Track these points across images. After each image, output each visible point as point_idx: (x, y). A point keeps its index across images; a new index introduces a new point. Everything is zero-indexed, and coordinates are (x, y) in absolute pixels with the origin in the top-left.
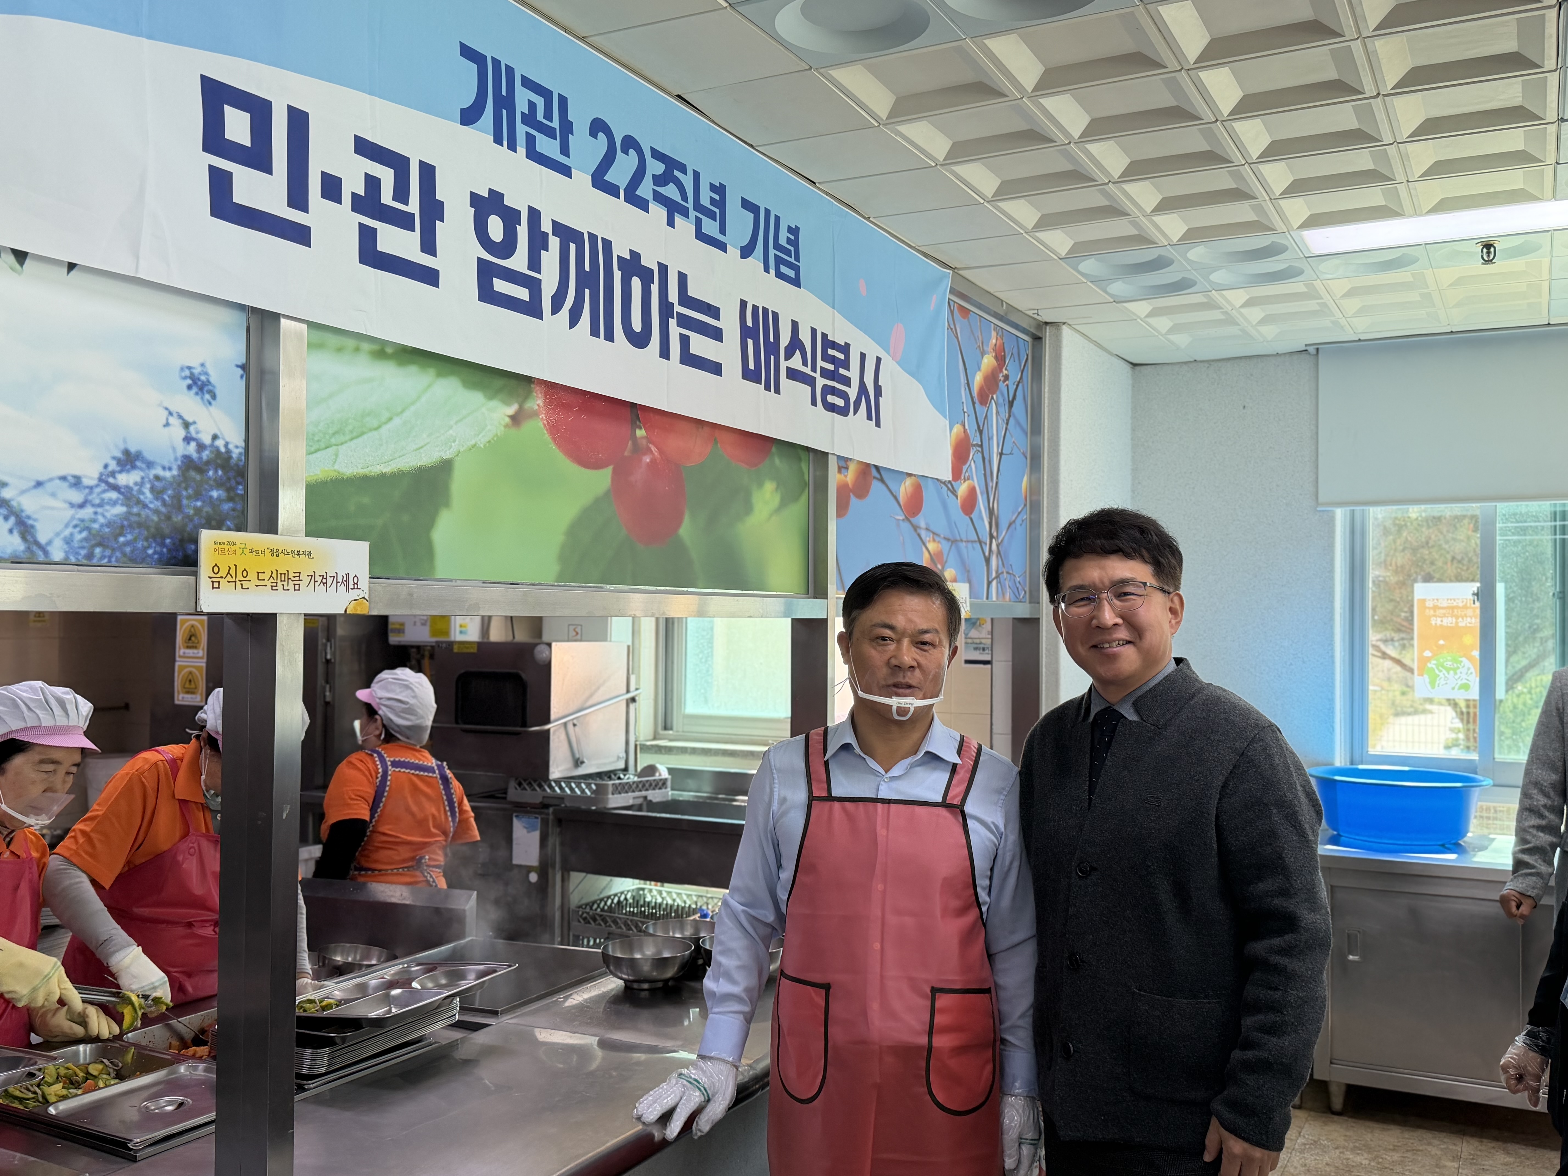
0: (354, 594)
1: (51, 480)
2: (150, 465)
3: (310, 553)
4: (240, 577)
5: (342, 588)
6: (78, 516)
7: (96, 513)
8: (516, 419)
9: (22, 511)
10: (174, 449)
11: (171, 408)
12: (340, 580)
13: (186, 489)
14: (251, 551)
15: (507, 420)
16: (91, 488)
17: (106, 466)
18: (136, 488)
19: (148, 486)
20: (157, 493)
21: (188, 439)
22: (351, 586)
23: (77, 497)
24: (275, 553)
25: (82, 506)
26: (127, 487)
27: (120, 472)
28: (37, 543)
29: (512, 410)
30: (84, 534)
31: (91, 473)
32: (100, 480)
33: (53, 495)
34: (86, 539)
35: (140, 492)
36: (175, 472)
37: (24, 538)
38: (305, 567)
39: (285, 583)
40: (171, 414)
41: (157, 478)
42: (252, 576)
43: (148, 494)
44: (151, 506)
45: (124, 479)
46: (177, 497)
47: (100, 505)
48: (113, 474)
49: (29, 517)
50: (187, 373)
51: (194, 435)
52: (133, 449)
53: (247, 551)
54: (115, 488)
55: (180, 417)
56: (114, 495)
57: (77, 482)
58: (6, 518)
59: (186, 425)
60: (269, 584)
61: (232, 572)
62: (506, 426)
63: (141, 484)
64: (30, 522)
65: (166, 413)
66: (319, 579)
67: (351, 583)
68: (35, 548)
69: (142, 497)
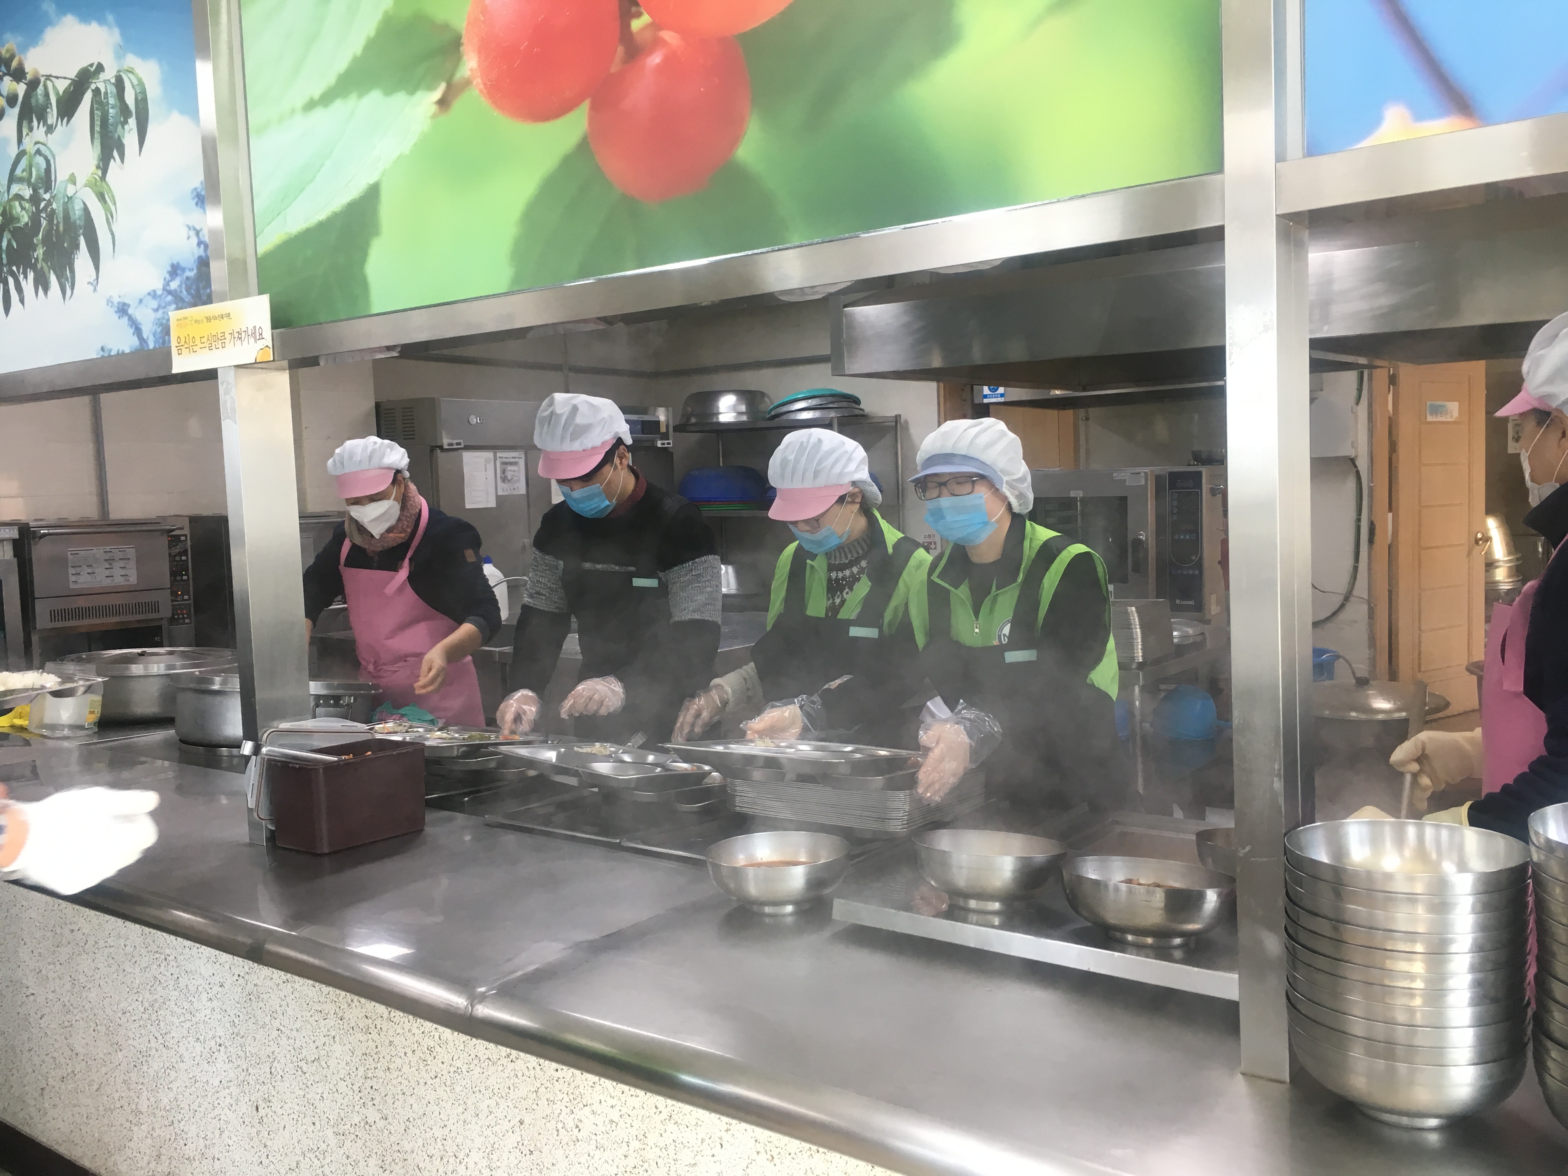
0: (261, 344)
1: (145, 297)
2: (183, 270)
3: (229, 315)
4: (192, 344)
5: (252, 340)
6: (157, 317)
7: (164, 313)
8: (443, 103)
9: (137, 320)
10: (193, 254)
11: (190, 225)
12: (250, 333)
13: (201, 282)
14: (196, 322)
15: (434, 108)
16: (160, 296)
17: (165, 279)
18: (179, 290)
19: (184, 286)
20: (188, 290)
21: (199, 243)
22: (258, 337)
23: (154, 304)
24: (209, 319)
25: (156, 310)
26: (175, 290)
27: (171, 281)
28: (143, 338)
29: (437, 94)
30: (160, 328)
31: (158, 286)
32: (164, 289)
33: (146, 306)
34: (161, 332)
35: (181, 291)
36: (195, 271)
37: (138, 337)
38: (225, 326)
39: (216, 343)
40: (189, 228)
41: (187, 278)
42: (198, 342)
43: (185, 293)
44: (187, 300)
45: (174, 285)
46: (198, 290)
47: (164, 307)
48: (168, 284)
49: (139, 324)
50: (195, 194)
51: (202, 239)
52: (175, 263)
53: (193, 322)
54: (170, 292)
55: (194, 229)
56: (170, 298)
57: (153, 295)
58: (131, 327)
59: (198, 233)
60: (208, 346)
61: (187, 341)
62: (434, 116)
63: (180, 286)
64: (140, 326)
65: (186, 229)
66: (236, 335)
67: (258, 334)
68: (143, 343)
69: (182, 295)
